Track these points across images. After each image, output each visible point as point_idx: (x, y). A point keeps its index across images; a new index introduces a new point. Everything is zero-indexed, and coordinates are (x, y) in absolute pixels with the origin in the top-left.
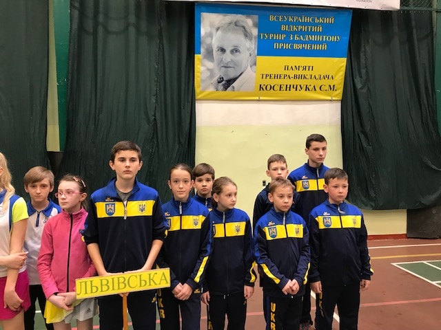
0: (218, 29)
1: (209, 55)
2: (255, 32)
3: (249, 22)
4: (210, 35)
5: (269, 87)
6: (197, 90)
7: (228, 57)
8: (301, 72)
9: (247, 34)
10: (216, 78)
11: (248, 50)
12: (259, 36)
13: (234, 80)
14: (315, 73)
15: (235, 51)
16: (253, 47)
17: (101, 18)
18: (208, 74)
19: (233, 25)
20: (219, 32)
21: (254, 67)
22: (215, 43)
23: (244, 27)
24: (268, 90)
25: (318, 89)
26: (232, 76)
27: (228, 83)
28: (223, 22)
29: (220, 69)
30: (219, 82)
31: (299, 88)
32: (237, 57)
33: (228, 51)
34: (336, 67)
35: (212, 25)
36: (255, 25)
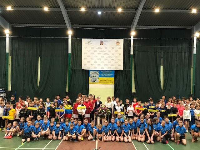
0: (92, 73)
1: (91, 77)
2: (98, 74)
3: (97, 72)
6: (89, 82)
7: (94, 77)
8: (106, 80)
9: (97, 74)
10: (92, 81)
14: (109, 80)
15: (95, 76)
17: (75, 72)
19: (95, 73)
22: (92, 75)
24: (101, 82)
25: (110, 82)
26: (95, 80)
27: (94, 81)
29: (93, 79)
31: (106, 82)
34: (113, 79)
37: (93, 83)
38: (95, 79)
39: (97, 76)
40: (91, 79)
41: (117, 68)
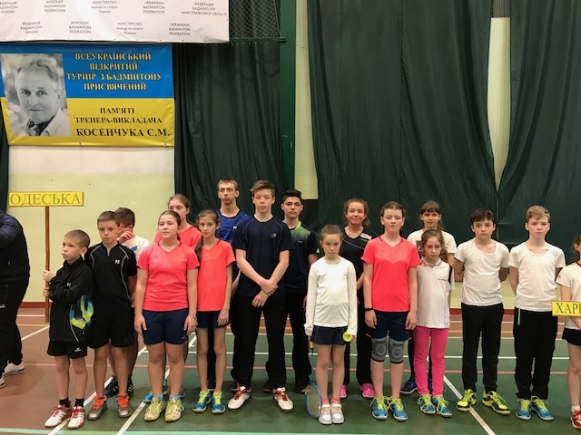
0: (19, 70)
1: (14, 97)
2: (60, 72)
3: (52, 62)
4: (12, 77)
5: (87, 132)
6: (10, 135)
8: (120, 115)
9: (51, 75)
10: (26, 122)
11: (56, 91)
12: (66, 76)
13: (47, 123)
15: (41, 93)
16: (61, 88)
18: (16, 118)
19: (35, 65)
20: (21, 73)
21: (65, 110)
22: (18, 85)
23: (48, 68)
24: (86, 135)
25: (145, 133)
27: (41, 128)
28: (24, 62)
29: (28, 113)
30: (30, 126)
31: (122, 132)
32: (45, 100)
33: (33, 93)
34: (163, 109)
35: (12, 66)
36: (60, 64)
37: (35, 138)
38: (45, 108)
39: (56, 88)
40: (17, 108)
41: (186, 28)
